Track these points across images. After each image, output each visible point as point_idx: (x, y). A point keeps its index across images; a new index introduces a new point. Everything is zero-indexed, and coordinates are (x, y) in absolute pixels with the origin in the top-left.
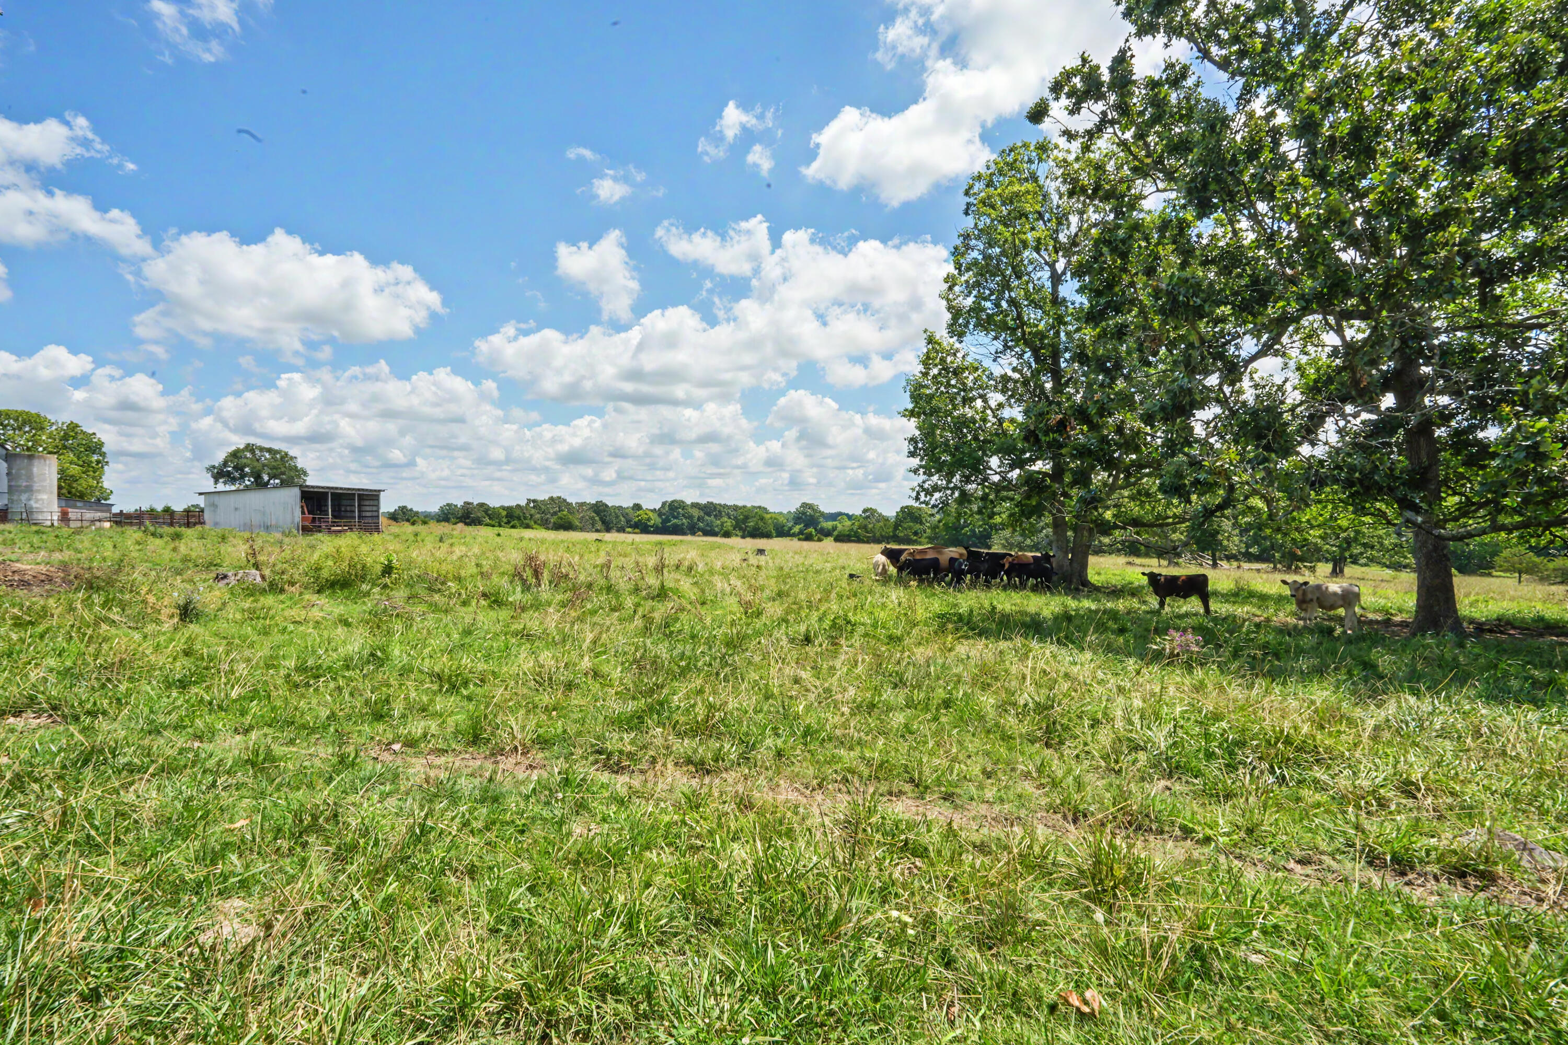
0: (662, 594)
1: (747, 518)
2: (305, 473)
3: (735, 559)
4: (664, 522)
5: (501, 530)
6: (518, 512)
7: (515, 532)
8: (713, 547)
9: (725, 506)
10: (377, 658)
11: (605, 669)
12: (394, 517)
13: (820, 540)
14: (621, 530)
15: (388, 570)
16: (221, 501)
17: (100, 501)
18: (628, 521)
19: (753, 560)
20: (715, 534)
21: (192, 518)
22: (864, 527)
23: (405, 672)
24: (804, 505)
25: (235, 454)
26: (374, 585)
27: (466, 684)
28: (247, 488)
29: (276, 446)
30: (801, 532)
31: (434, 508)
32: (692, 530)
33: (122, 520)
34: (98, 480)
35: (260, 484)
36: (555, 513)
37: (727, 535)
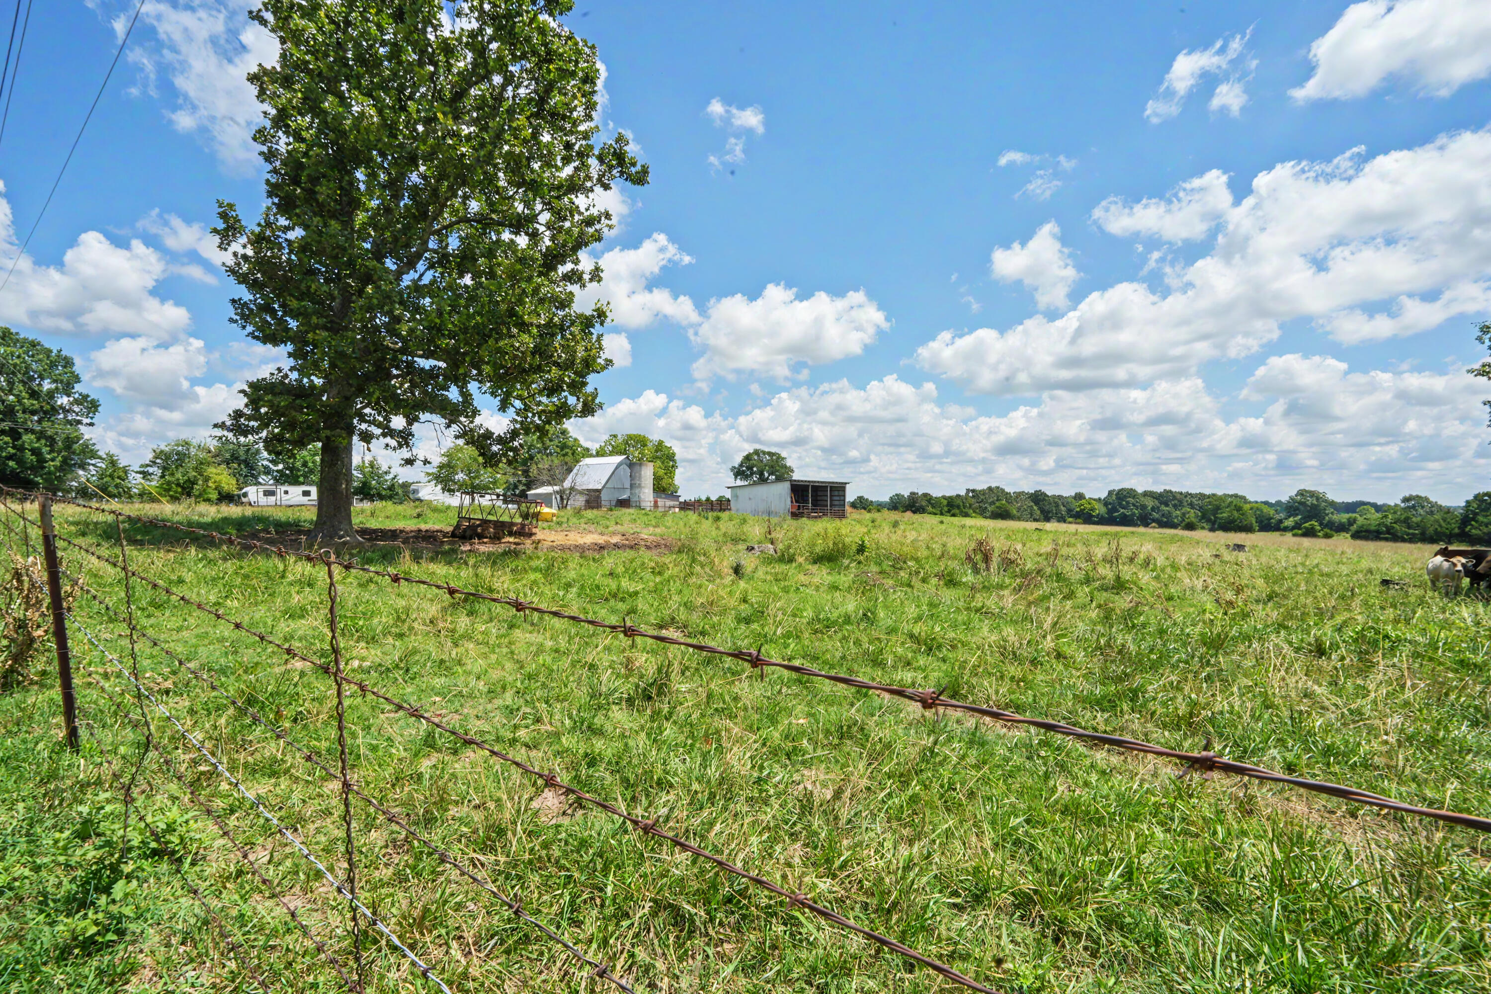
0: (1119, 586)
1: (1217, 508)
2: (792, 471)
3: (1206, 555)
4: (1110, 512)
5: (943, 518)
6: (959, 502)
7: (958, 521)
8: (1172, 540)
9: (1188, 494)
10: (868, 617)
11: (1067, 651)
12: (853, 505)
13: (1327, 536)
14: (1062, 520)
15: (861, 549)
16: (739, 492)
17: (673, 496)
18: (1069, 511)
19: (1227, 556)
20: (1174, 526)
21: (722, 505)
22: (1406, 522)
23: (891, 631)
24: (1301, 493)
25: (748, 458)
26: (853, 560)
27: (939, 647)
28: (755, 483)
29: (773, 450)
30: (1297, 526)
31: (886, 498)
32: (1145, 520)
33: (686, 506)
34: (672, 478)
35: (763, 480)
36: (993, 503)
37: (1190, 527)
